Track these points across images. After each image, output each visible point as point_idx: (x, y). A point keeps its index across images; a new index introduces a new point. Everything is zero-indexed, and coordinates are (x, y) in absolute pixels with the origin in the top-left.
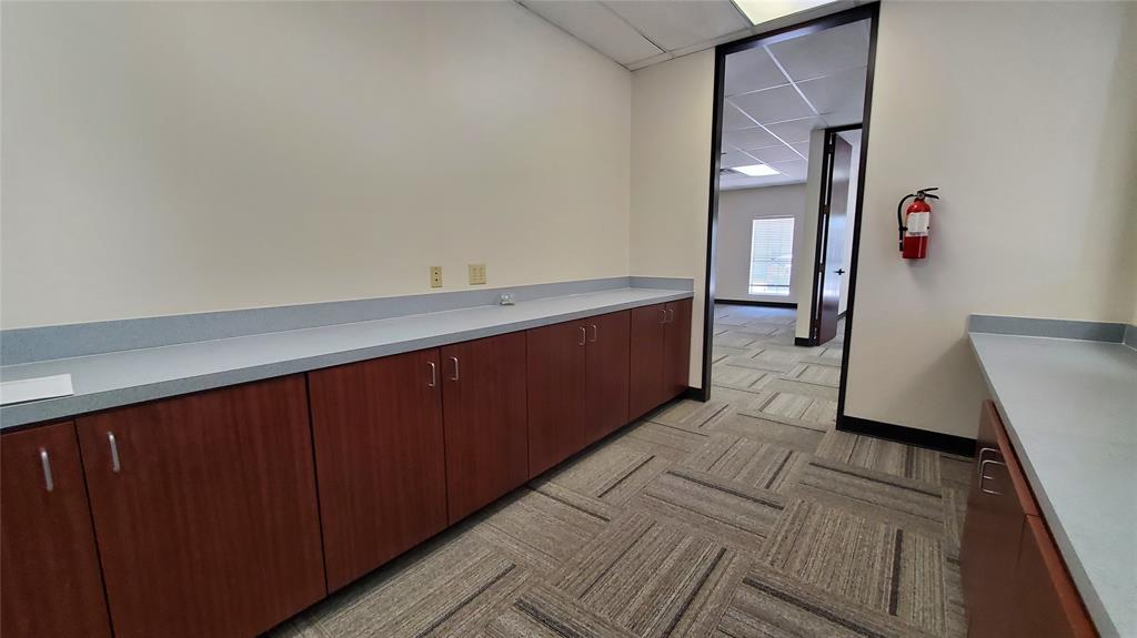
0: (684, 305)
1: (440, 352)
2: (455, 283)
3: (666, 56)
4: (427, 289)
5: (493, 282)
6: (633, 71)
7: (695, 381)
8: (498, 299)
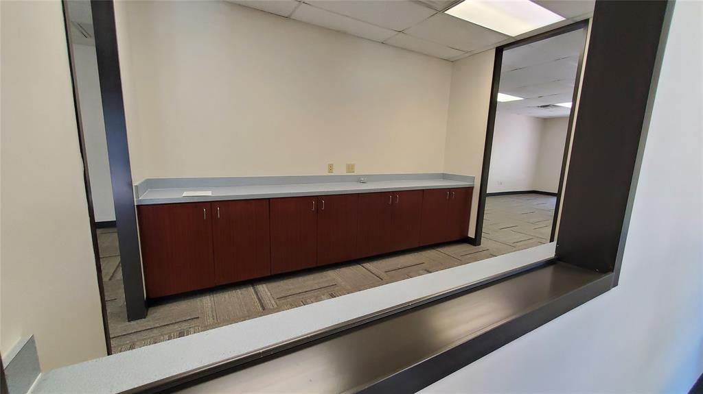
0: (469, 190)
1: (318, 198)
2: (340, 171)
3: (467, 55)
4: (326, 173)
5: (358, 172)
6: (452, 62)
7: (471, 233)
8: (359, 179)
